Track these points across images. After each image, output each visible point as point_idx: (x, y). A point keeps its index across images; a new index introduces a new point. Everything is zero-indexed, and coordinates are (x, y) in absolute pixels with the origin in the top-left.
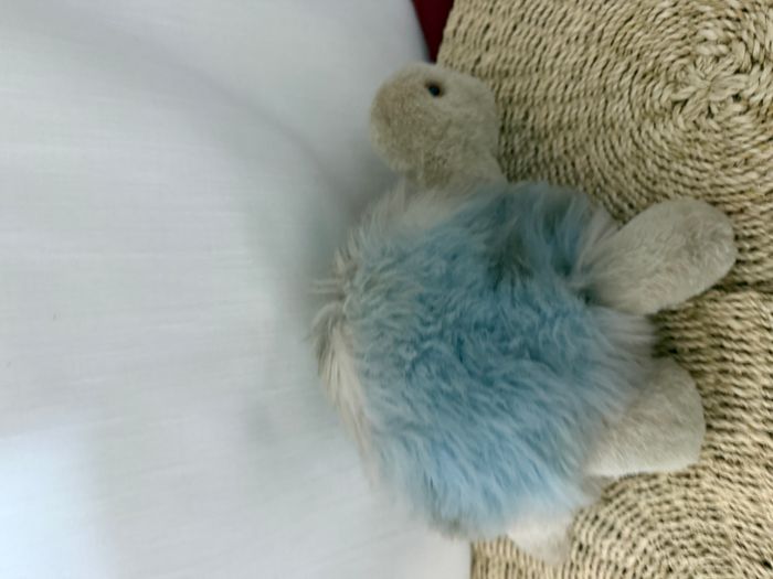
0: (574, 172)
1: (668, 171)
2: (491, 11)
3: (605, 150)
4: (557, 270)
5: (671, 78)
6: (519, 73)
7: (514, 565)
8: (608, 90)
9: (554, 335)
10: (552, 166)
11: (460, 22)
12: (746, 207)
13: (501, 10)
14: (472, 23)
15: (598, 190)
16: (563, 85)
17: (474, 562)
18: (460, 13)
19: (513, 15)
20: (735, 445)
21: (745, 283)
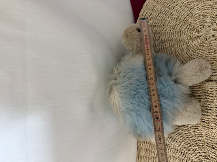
0: (171, 51)
1: (195, 53)
2: (152, 10)
3: (179, 46)
4: (168, 75)
5: (197, 30)
6: (158, 26)
7: (148, 150)
8: (181, 32)
9: (167, 90)
10: (166, 50)
11: (144, 12)
12: (214, 62)
13: (155, 10)
14: (147, 13)
15: (177, 56)
16: (170, 30)
17: (138, 149)
18: (144, 10)
19: (158, 12)
20: (208, 118)
21: (212, 80)
